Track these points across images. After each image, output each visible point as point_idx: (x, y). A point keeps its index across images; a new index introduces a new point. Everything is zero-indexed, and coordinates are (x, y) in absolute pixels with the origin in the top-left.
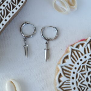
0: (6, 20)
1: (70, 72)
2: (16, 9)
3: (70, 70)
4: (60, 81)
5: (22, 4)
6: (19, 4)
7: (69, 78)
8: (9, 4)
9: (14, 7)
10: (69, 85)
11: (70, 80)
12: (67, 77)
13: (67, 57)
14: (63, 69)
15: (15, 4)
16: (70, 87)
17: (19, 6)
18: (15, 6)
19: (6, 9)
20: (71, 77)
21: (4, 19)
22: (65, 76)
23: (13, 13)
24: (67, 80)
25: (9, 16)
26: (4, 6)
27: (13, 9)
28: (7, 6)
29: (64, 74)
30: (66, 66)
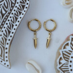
0: (16, 25)
1: (69, 57)
2: (23, 14)
3: (69, 55)
4: (60, 63)
5: (27, 9)
6: (24, 10)
7: (68, 61)
8: (16, 11)
9: (20, 13)
10: (67, 66)
11: (68, 63)
12: (66, 60)
13: (67, 44)
14: (63, 54)
15: (21, 10)
16: (68, 69)
17: (25, 11)
18: (22, 12)
19: (15, 16)
20: (69, 61)
21: (14, 24)
22: (64, 59)
23: (21, 18)
24: (66, 63)
25: (18, 21)
26: (12, 14)
27: (20, 15)
28: (15, 14)
29: (64, 57)
30: (66, 51)
